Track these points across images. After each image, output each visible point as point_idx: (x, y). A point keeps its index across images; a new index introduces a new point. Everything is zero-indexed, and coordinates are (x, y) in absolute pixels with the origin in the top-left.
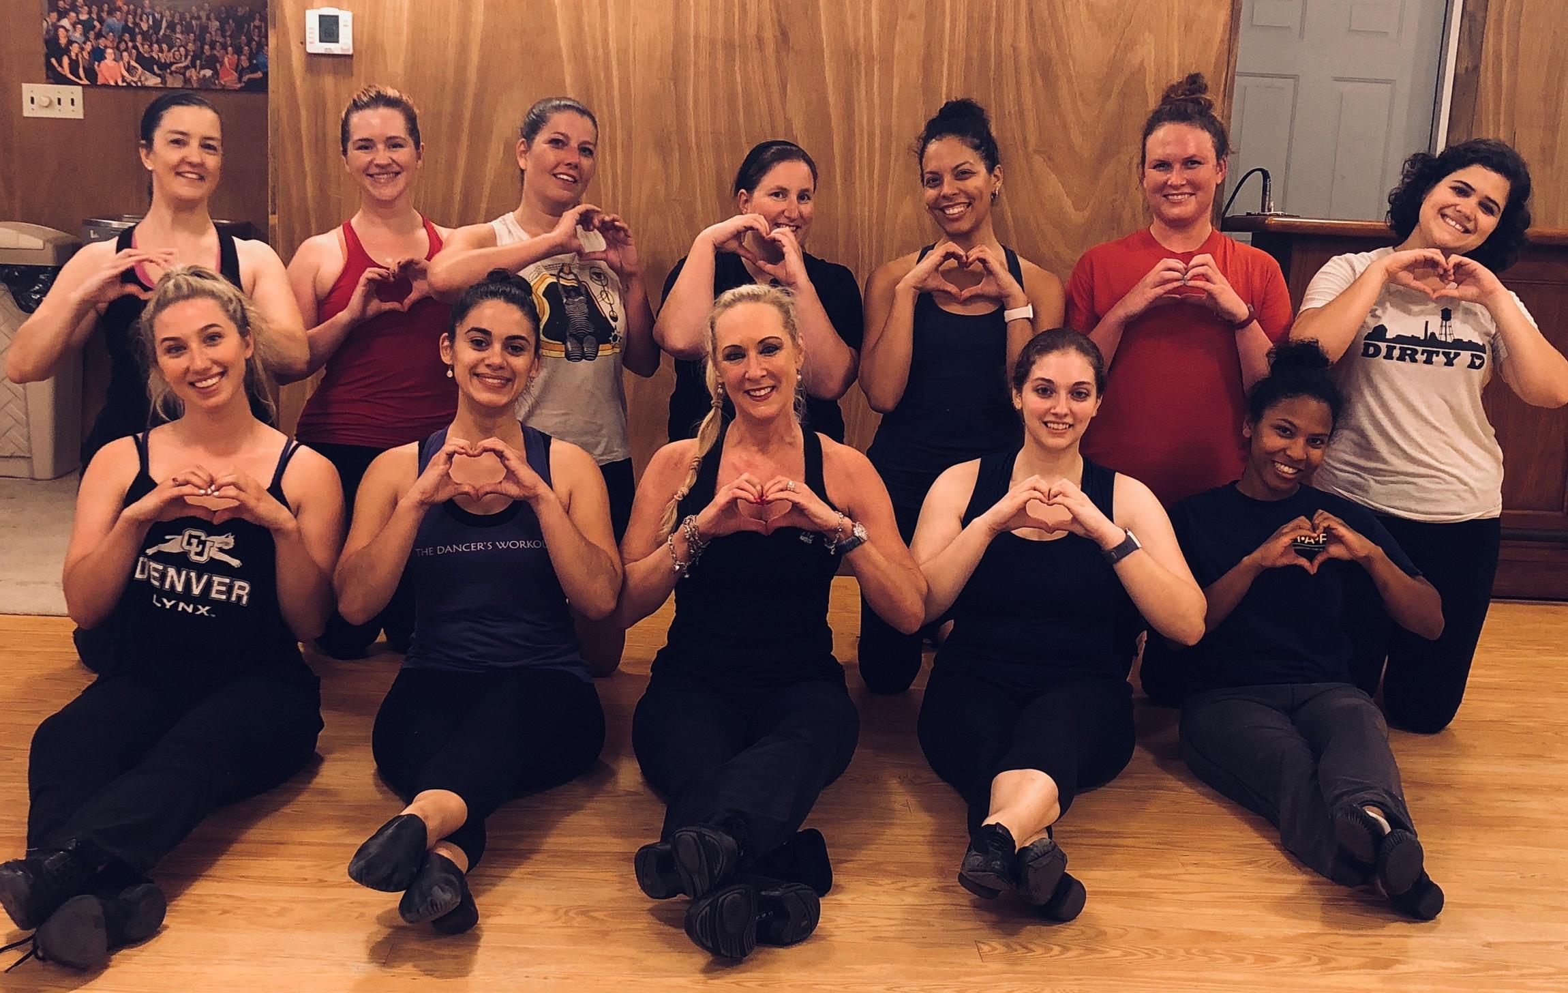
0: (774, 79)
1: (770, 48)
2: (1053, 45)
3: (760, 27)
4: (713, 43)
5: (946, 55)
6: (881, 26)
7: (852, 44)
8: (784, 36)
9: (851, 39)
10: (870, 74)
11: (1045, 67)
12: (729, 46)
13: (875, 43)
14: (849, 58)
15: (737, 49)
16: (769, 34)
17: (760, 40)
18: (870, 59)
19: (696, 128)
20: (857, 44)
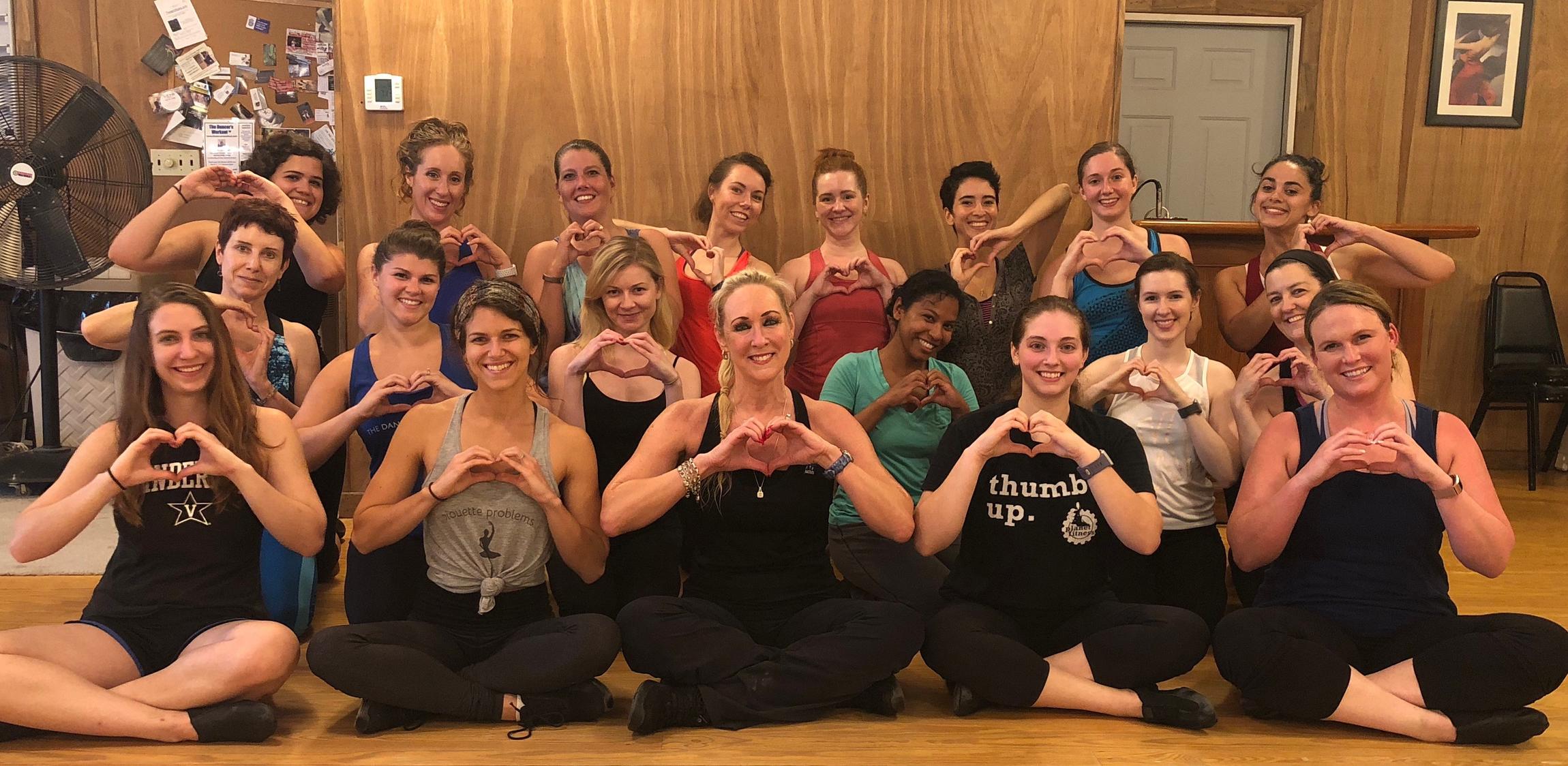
0: (747, 121)
1: (743, 96)
2: (972, 87)
3: (735, 81)
4: (697, 93)
5: (885, 100)
6: (832, 77)
7: (809, 92)
8: (754, 88)
9: (808, 88)
10: (824, 115)
11: (966, 106)
12: (710, 95)
13: (828, 91)
14: (807, 104)
15: (717, 98)
16: (742, 86)
17: (735, 90)
18: (824, 103)
19: (685, 161)
20: (813, 91)
